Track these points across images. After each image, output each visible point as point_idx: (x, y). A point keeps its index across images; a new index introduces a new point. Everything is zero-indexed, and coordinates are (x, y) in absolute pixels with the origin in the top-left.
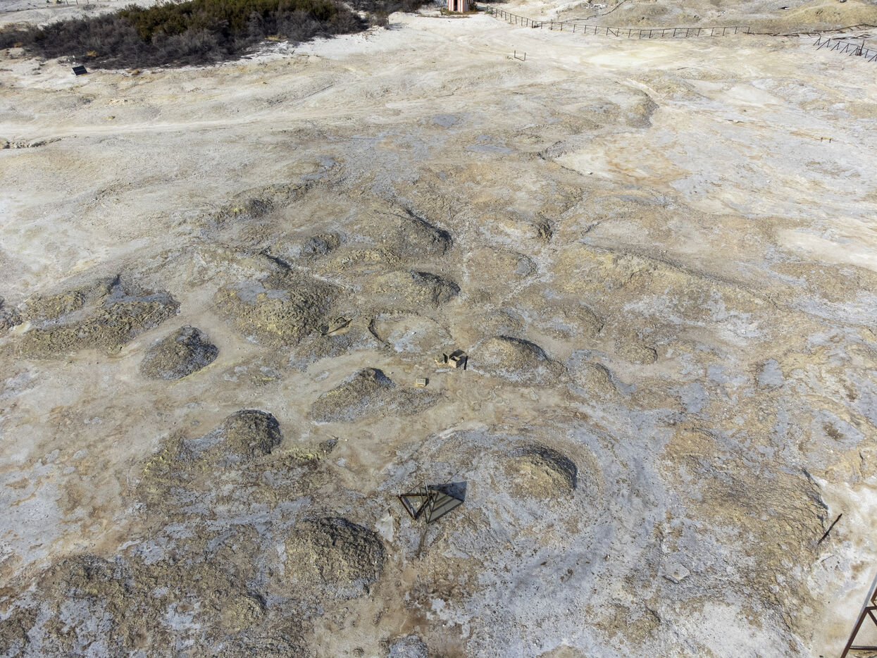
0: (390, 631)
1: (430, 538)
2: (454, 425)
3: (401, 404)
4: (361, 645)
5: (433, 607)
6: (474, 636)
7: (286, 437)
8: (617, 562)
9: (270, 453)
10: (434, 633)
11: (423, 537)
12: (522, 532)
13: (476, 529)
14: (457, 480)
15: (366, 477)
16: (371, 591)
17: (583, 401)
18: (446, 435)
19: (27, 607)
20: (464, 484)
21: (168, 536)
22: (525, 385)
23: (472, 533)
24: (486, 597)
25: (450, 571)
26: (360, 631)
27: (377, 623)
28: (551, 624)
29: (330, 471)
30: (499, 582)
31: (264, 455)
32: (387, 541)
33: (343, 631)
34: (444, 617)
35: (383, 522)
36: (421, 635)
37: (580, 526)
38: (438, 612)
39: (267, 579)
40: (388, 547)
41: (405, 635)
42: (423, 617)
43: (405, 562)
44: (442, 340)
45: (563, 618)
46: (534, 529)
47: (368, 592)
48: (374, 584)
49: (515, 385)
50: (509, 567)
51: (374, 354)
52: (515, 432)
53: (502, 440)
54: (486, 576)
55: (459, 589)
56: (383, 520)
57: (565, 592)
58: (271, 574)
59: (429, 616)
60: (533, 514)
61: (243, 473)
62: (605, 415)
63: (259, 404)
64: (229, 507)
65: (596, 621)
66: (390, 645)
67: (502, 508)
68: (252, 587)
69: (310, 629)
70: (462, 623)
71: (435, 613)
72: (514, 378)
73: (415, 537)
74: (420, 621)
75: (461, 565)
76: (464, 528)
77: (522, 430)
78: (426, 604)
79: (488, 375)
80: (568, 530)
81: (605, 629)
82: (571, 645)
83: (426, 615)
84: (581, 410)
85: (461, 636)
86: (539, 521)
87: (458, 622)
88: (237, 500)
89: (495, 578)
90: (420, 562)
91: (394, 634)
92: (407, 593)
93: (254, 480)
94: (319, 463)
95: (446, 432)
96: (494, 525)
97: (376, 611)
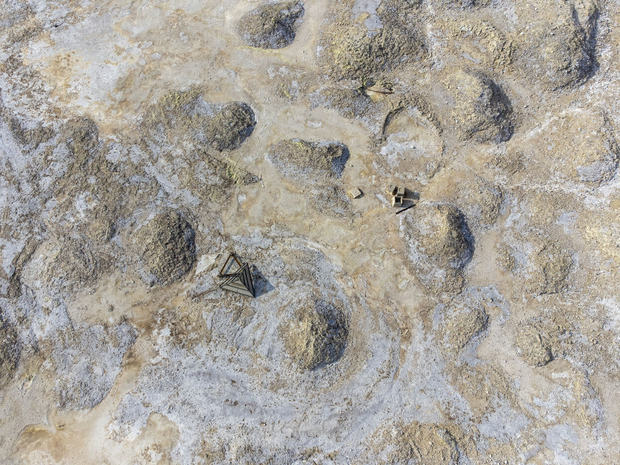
0: (133, 316)
1: (211, 296)
2: (326, 245)
3: (321, 196)
4: (116, 307)
5: (162, 331)
6: (155, 367)
7: (240, 149)
8: (262, 433)
9: (221, 151)
10: (145, 342)
11: (210, 291)
12: (252, 353)
13: (235, 320)
14: (272, 281)
15: (239, 222)
16: (154, 287)
17: (427, 328)
18: (312, 246)
19: (54, 129)
20: (272, 288)
21: (129, 152)
22: (412, 270)
23: (230, 319)
24: (187, 358)
25: (194, 324)
26: (124, 300)
27: (135, 306)
28: (188, 411)
29: (229, 197)
30: (202, 360)
31: (216, 149)
32: (195, 271)
33: (119, 290)
34: (159, 341)
35: (208, 258)
36: (140, 335)
37: (282, 391)
38: (160, 336)
39: (128, 226)
40: (190, 275)
41: (135, 326)
42: (153, 329)
43: (185, 293)
44: (421, 174)
45: (197, 416)
46: (259, 359)
47: (151, 286)
48: (159, 286)
49: (406, 262)
50: (217, 360)
51: (364, 138)
52: (350, 293)
53: (333, 289)
54: (202, 349)
55: (184, 338)
56: (209, 257)
57: (217, 408)
58: (132, 225)
59: (155, 332)
60: (270, 352)
61: (194, 151)
62: (422, 353)
63: (260, 109)
64: (166, 164)
65: (206, 439)
66: (124, 323)
67: (265, 327)
68: (119, 222)
69: (110, 272)
70: (160, 354)
71: (159, 334)
72: (414, 257)
73: (207, 286)
74: (149, 328)
75: (202, 328)
76: (231, 312)
77: (356, 297)
78: (162, 325)
79: (402, 235)
80: (272, 384)
81: (203, 449)
82: (180, 431)
83: (154, 329)
84: (413, 331)
85: (152, 359)
86: (267, 359)
87: (160, 352)
88: (173, 164)
89: (204, 356)
90: (189, 301)
91: (132, 320)
92: (164, 309)
93: (192, 160)
94: (232, 186)
95: (316, 245)
96: (246, 330)
97: (141, 300)
